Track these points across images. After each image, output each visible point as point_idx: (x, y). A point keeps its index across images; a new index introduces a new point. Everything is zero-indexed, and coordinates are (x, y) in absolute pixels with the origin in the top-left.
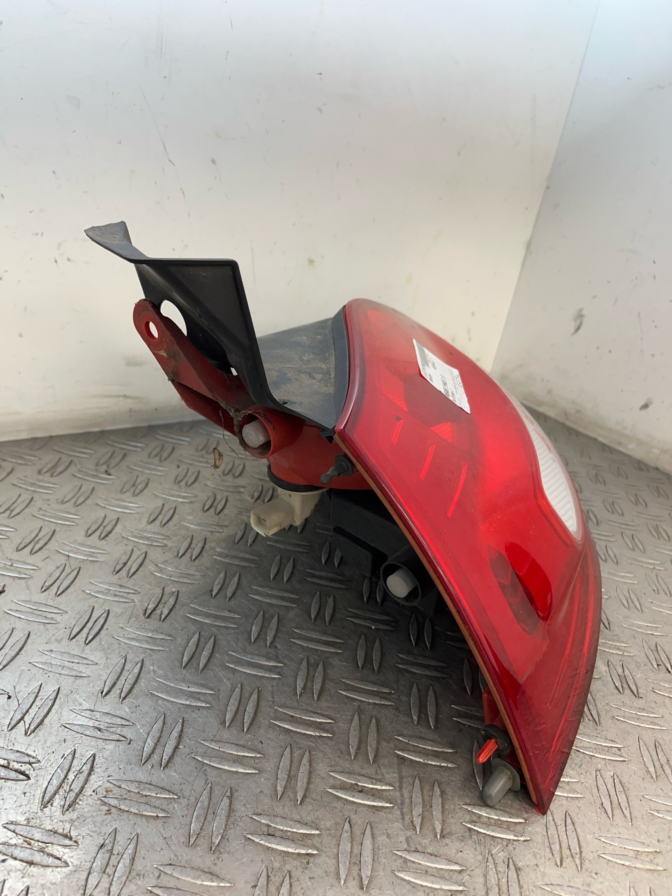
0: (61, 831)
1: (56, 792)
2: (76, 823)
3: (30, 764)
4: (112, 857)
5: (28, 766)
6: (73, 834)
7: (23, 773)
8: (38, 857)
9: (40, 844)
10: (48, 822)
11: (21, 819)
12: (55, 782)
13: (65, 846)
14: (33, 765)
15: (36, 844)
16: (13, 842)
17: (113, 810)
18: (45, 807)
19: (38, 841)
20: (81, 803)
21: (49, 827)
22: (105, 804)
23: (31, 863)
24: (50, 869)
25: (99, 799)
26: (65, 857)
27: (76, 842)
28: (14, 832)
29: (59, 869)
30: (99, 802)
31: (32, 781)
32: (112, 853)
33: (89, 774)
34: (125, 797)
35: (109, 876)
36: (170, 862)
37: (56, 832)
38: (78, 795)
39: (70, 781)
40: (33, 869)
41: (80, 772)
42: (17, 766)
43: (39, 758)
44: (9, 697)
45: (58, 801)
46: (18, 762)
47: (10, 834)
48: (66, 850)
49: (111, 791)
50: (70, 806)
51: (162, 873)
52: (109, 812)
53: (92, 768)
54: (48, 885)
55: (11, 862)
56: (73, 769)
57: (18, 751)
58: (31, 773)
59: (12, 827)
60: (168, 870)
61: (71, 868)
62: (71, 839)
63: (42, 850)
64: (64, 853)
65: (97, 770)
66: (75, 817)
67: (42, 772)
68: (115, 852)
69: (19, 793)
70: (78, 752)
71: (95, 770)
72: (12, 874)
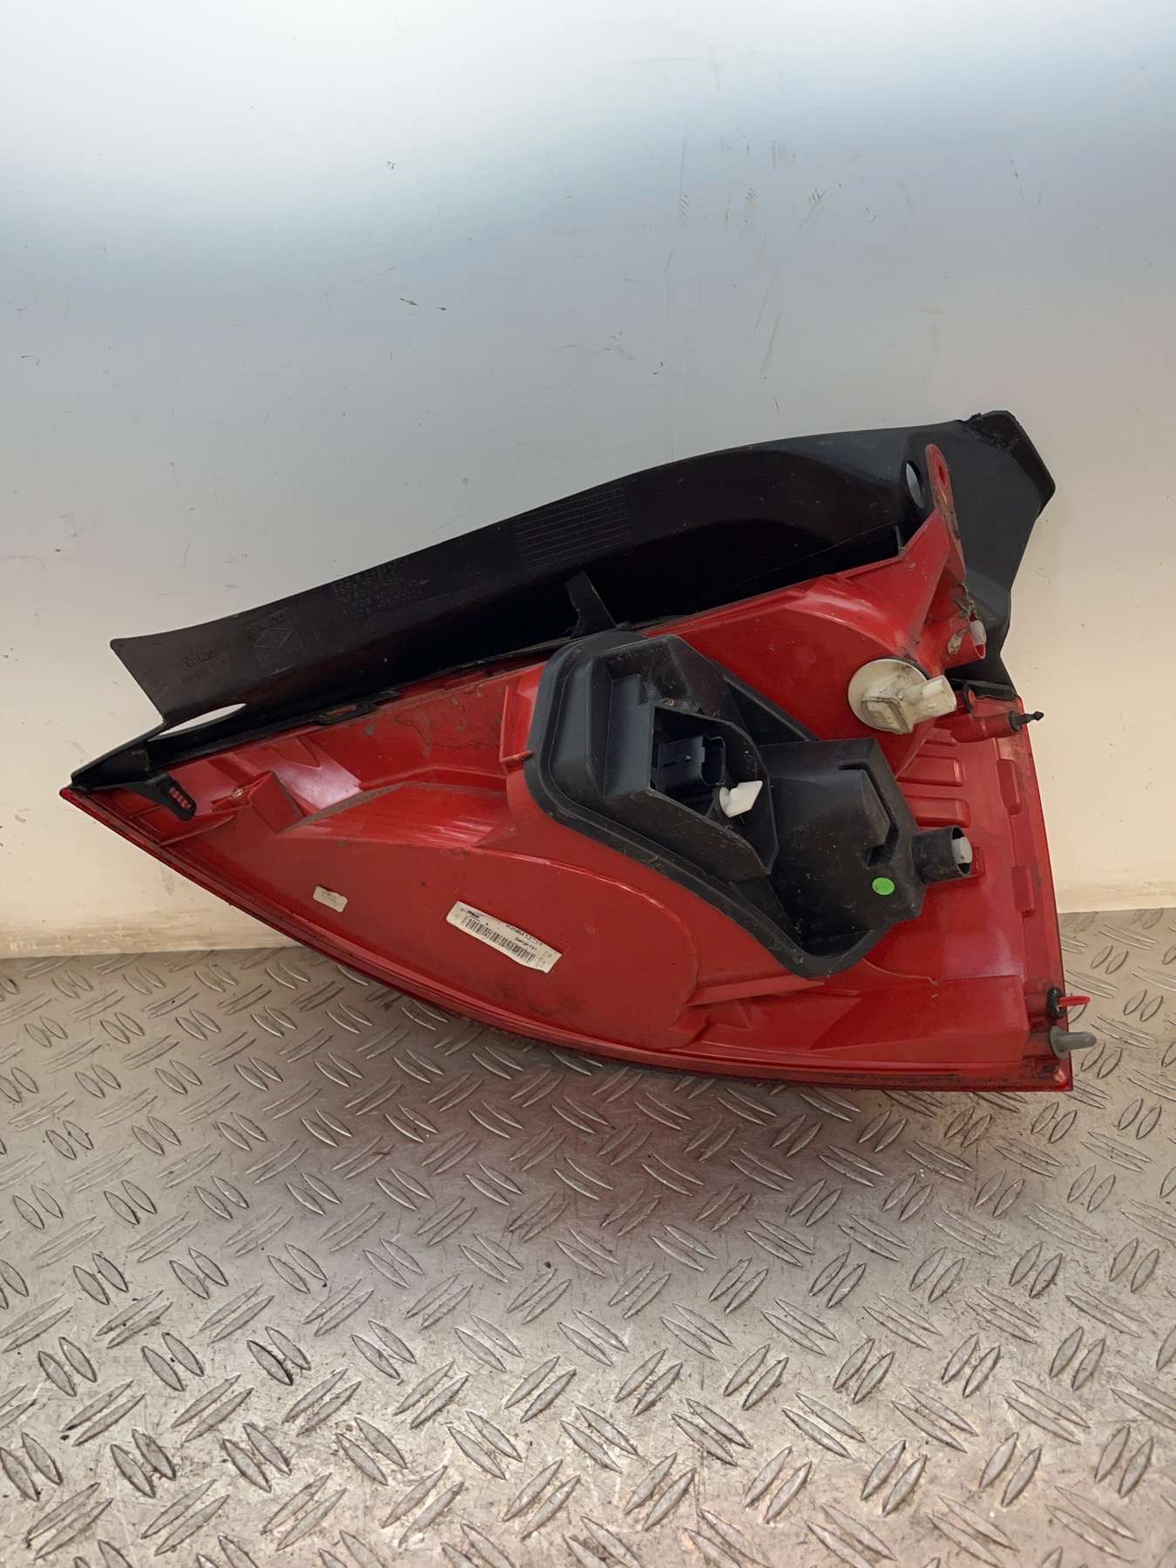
0: (285, 1453)
1: (304, 1410)
2: (302, 1451)
3: (302, 1368)
4: (311, 1503)
5: (299, 1370)
6: (293, 1461)
7: (289, 1376)
8: (252, 1471)
9: (262, 1458)
10: (281, 1438)
11: (261, 1425)
12: (310, 1399)
13: (280, 1470)
14: (304, 1371)
15: (259, 1457)
16: (242, 1445)
17: (341, 1453)
18: (287, 1421)
19: (261, 1454)
20: (318, 1431)
21: (278, 1445)
22: (339, 1442)
23: (243, 1474)
24: (254, 1488)
25: (336, 1435)
26: (273, 1482)
27: (290, 1470)
28: (248, 1435)
29: (261, 1491)
30: (334, 1438)
31: (292, 1388)
32: (312, 1499)
33: (343, 1404)
34: (359, 1443)
35: (296, 1520)
36: (354, 1534)
37: (280, 1452)
38: (320, 1421)
39: (324, 1402)
40: (242, 1481)
41: (337, 1397)
42: (289, 1365)
43: (313, 1365)
44: (325, 1285)
45: (300, 1421)
46: (293, 1362)
47: (244, 1436)
48: (278, 1475)
49: (351, 1431)
50: (307, 1430)
51: (341, 1543)
52: (335, 1453)
53: (349, 1398)
54: (244, 1502)
55: (230, 1465)
56: (333, 1391)
57: (299, 1350)
58: (297, 1379)
59: (249, 1429)
60: (349, 1540)
61: (271, 1495)
62: (288, 1465)
63: (258, 1466)
64: (275, 1478)
65: (353, 1401)
66: (304, 1444)
67: (305, 1382)
68: (316, 1498)
69: (275, 1396)
70: (348, 1373)
71: (352, 1400)
72: (224, 1478)
